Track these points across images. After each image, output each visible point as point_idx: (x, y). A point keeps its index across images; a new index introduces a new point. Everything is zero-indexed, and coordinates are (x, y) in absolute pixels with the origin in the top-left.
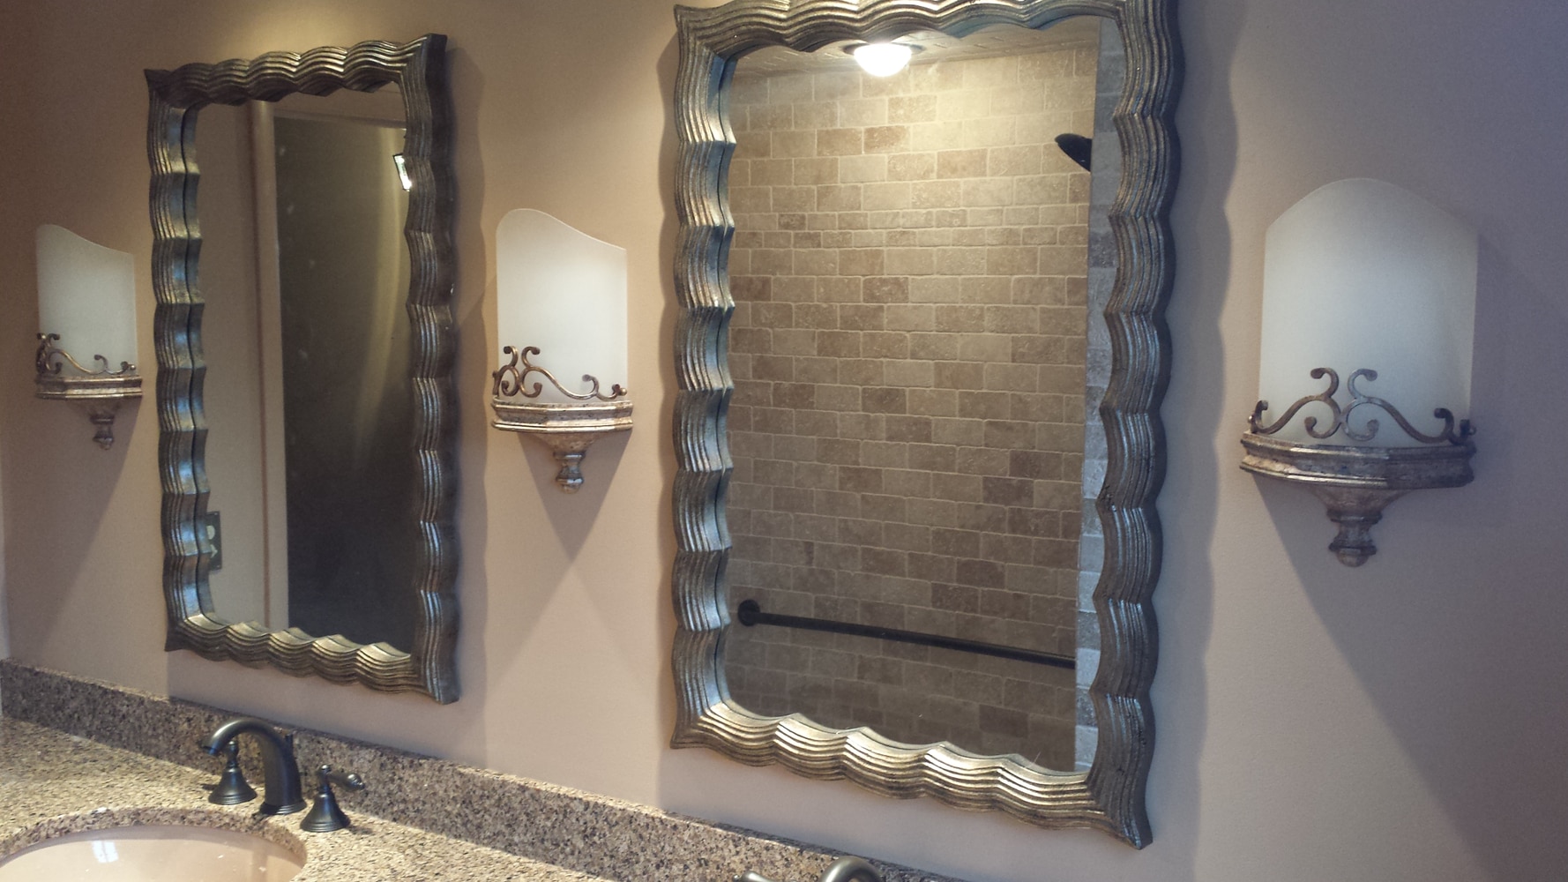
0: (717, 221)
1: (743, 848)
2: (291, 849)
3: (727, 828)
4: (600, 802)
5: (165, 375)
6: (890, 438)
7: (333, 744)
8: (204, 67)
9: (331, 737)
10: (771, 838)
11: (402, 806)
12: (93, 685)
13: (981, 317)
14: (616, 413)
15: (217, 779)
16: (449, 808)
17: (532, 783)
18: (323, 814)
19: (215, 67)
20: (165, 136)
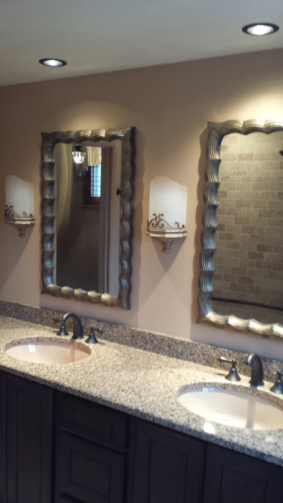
0: (217, 181)
1: (216, 351)
2: (83, 349)
3: (211, 345)
4: (173, 338)
5: (44, 218)
6: (220, 239)
7: (92, 321)
8: (60, 133)
9: (91, 319)
10: (225, 348)
11: (113, 338)
12: (16, 304)
13: (250, 203)
14: (183, 233)
15: (58, 330)
16: (127, 338)
17: (152, 332)
18: (91, 339)
19: (64, 133)
20: (47, 152)
